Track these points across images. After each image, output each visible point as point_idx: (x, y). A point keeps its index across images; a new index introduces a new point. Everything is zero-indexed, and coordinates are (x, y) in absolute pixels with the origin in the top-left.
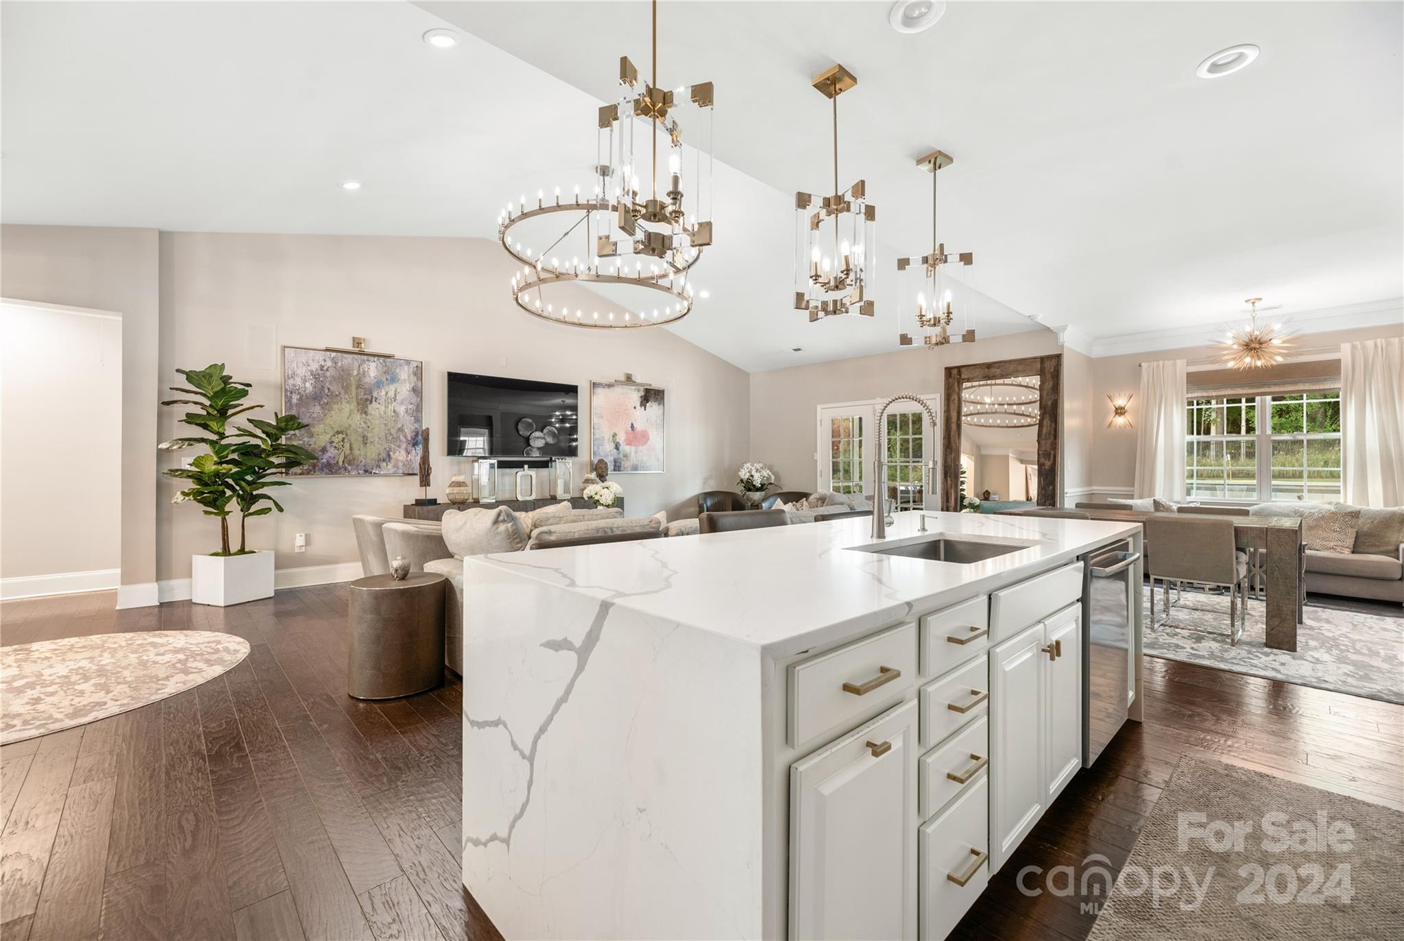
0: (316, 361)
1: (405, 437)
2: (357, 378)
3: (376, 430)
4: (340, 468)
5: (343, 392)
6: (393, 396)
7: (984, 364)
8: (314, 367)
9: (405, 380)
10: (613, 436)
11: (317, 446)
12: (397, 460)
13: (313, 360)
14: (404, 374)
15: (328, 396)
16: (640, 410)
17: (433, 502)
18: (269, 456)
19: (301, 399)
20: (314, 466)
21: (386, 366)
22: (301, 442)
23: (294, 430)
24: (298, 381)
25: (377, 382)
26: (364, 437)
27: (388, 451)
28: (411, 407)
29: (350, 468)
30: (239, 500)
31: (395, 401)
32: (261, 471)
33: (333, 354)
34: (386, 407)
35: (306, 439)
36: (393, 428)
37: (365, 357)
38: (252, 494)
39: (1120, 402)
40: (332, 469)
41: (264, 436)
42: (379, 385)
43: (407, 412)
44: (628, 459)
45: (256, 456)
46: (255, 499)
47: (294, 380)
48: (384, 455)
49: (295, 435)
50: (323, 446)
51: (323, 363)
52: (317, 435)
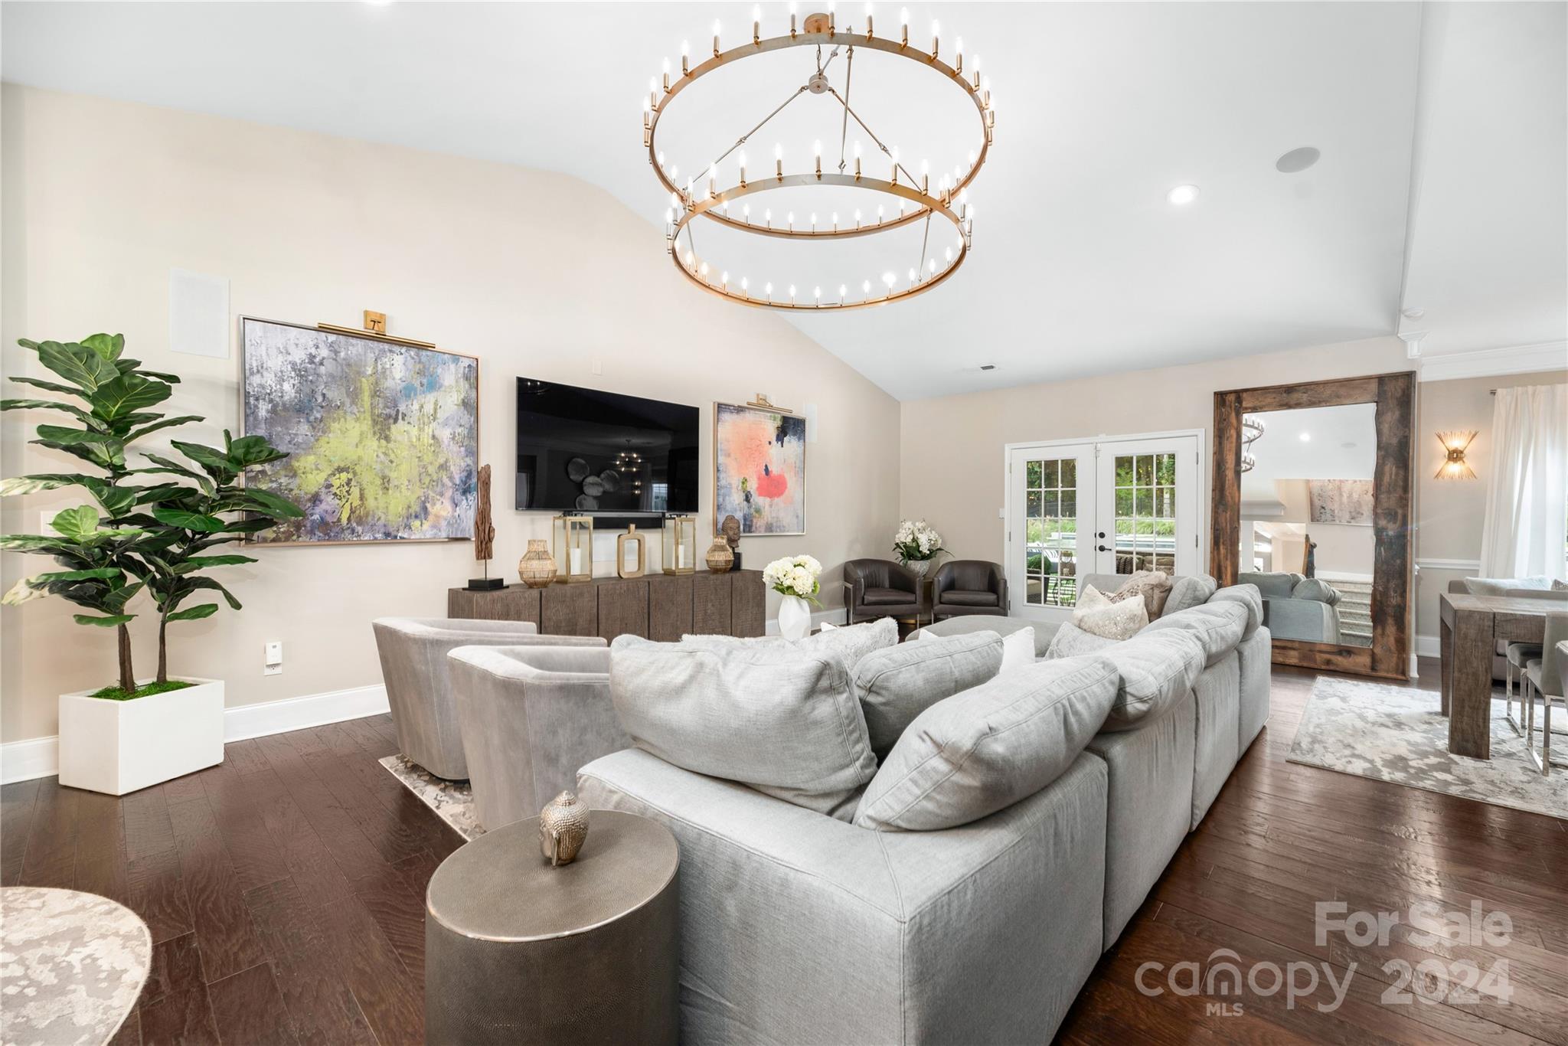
0: (302, 346)
1: (451, 478)
2: (372, 380)
3: (404, 467)
4: (343, 530)
5: (348, 401)
6: (432, 412)
7: (1281, 387)
8: (299, 356)
9: (451, 387)
10: (743, 483)
11: (302, 492)
12: (437, 517)
13: (297, 345)
14: (450, 376)
15: (322, 407)
16: (776, 445)
17: (497, 584)
18: (212, 509)
19: (274, 411)
20: (298, 527)
21: (420, 362)
22: (274, 485)
23: (262, 462)
24: (269, 380)
25: (404, 388)
26: (383, 478)
27: (424, 502)
28: (460, 430)
29: (360, 529)
30: (154, 590)
31: (434, 420)
32: (197, 536)
33: (332, 338)
34: (420, 429)
35: (283, 480)
36: (431, 463)
37: (386, 346)
38: (180, 579)
39: (1456, 443)
40: (329, 532)
41: (204, 473)
42: (409, 392)
43: (453, 439)
44: (760, 515)
45: (188, 510)
46: (185, 587)
47: (262, 376)
48: (415, 508)
49: (263, 472)
50: (313, 492)
51: (313, 351)
52: (304, 473)
